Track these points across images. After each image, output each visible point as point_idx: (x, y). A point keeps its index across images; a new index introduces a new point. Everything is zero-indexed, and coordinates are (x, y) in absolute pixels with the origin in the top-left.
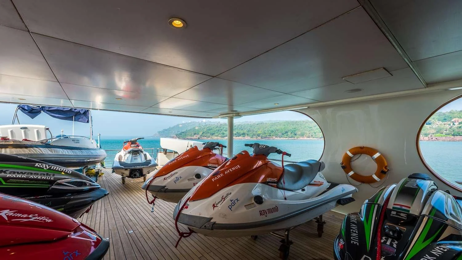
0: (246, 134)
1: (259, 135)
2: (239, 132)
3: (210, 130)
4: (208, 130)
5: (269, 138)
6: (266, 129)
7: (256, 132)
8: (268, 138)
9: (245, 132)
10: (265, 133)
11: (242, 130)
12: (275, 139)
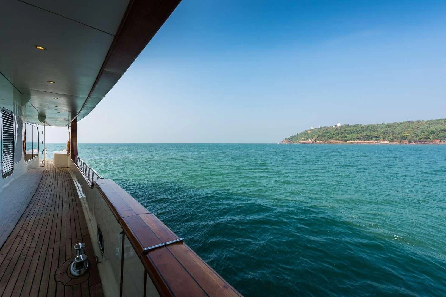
0: (381, 137)
1: (404, 138)
2: (368, 134)
3: (327, 133)
4: (324, 133)
5: (425, 142)
6: (420, 130)
7: (399, 134)
8: (422, 141)
9: (380, 134)
10: (417, 135)
11: (374, 131)
12: (439, 143)
